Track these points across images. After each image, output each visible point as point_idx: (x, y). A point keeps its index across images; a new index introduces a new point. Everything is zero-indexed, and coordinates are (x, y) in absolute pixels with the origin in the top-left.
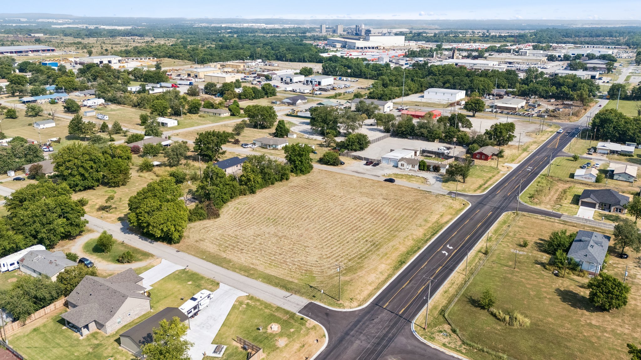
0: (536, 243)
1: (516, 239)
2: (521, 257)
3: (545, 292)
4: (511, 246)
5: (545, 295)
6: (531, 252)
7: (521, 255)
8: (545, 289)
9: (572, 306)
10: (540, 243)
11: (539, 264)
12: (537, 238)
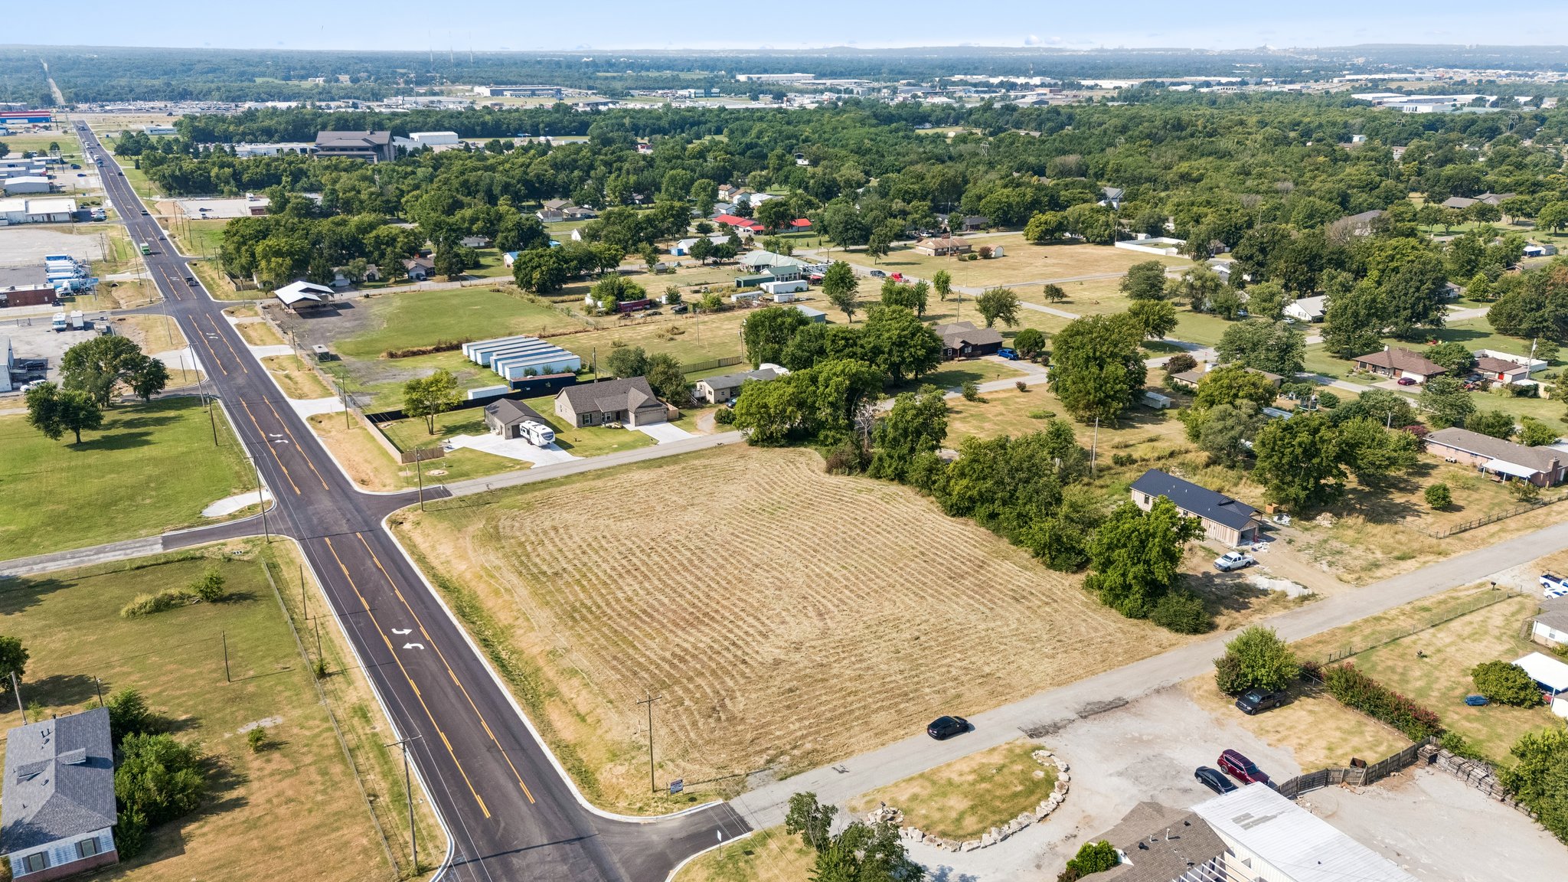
0: (242, 781)
1: (308, 759)
2: (240, 714)
3: (129, 674)
4: (295, 730)
5: (125, 669)
6: (228, 742)
7: (246, 719)
8: (133, 678)
9: (60, 678)
10: (231, 786)
11: (185, 721)
12: (252, 799)
